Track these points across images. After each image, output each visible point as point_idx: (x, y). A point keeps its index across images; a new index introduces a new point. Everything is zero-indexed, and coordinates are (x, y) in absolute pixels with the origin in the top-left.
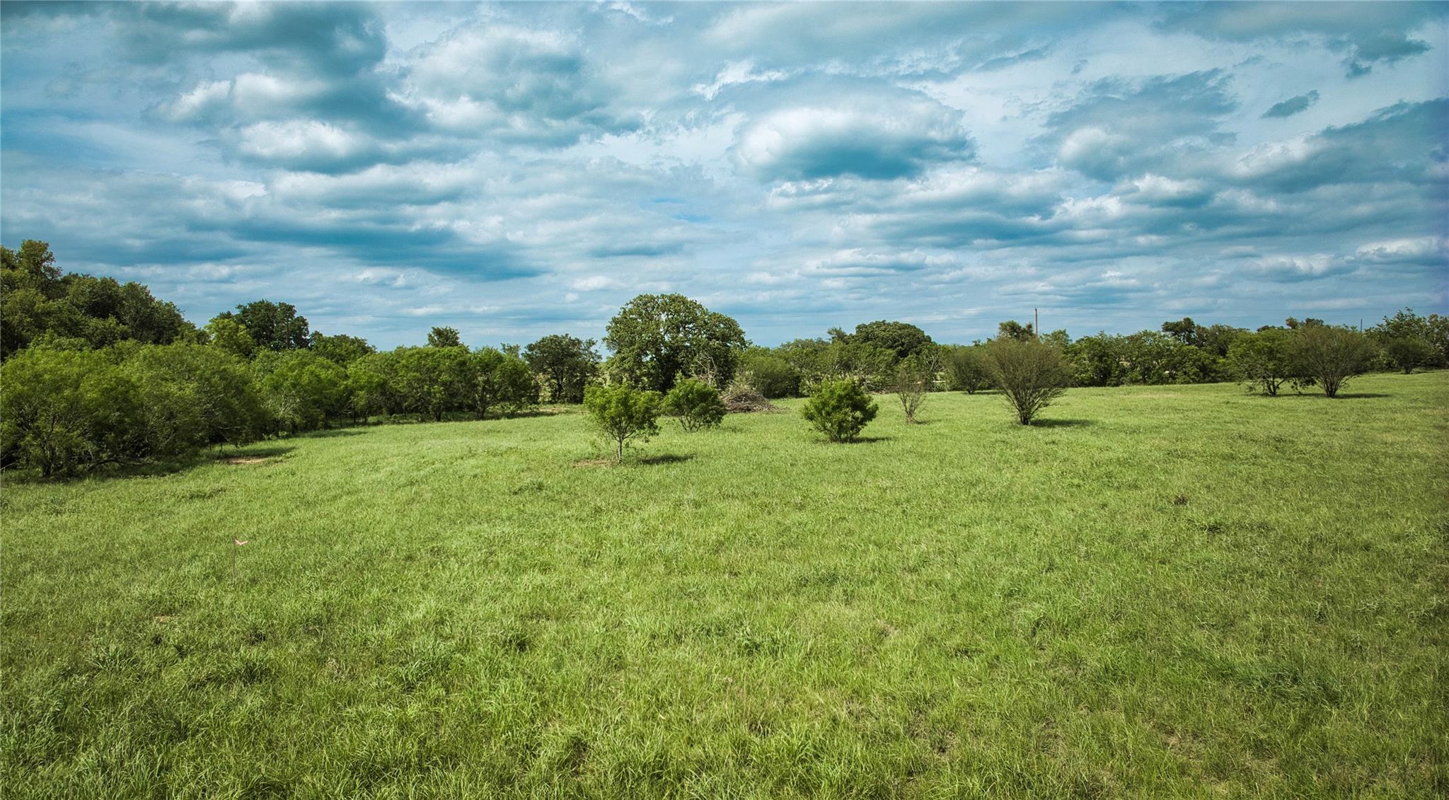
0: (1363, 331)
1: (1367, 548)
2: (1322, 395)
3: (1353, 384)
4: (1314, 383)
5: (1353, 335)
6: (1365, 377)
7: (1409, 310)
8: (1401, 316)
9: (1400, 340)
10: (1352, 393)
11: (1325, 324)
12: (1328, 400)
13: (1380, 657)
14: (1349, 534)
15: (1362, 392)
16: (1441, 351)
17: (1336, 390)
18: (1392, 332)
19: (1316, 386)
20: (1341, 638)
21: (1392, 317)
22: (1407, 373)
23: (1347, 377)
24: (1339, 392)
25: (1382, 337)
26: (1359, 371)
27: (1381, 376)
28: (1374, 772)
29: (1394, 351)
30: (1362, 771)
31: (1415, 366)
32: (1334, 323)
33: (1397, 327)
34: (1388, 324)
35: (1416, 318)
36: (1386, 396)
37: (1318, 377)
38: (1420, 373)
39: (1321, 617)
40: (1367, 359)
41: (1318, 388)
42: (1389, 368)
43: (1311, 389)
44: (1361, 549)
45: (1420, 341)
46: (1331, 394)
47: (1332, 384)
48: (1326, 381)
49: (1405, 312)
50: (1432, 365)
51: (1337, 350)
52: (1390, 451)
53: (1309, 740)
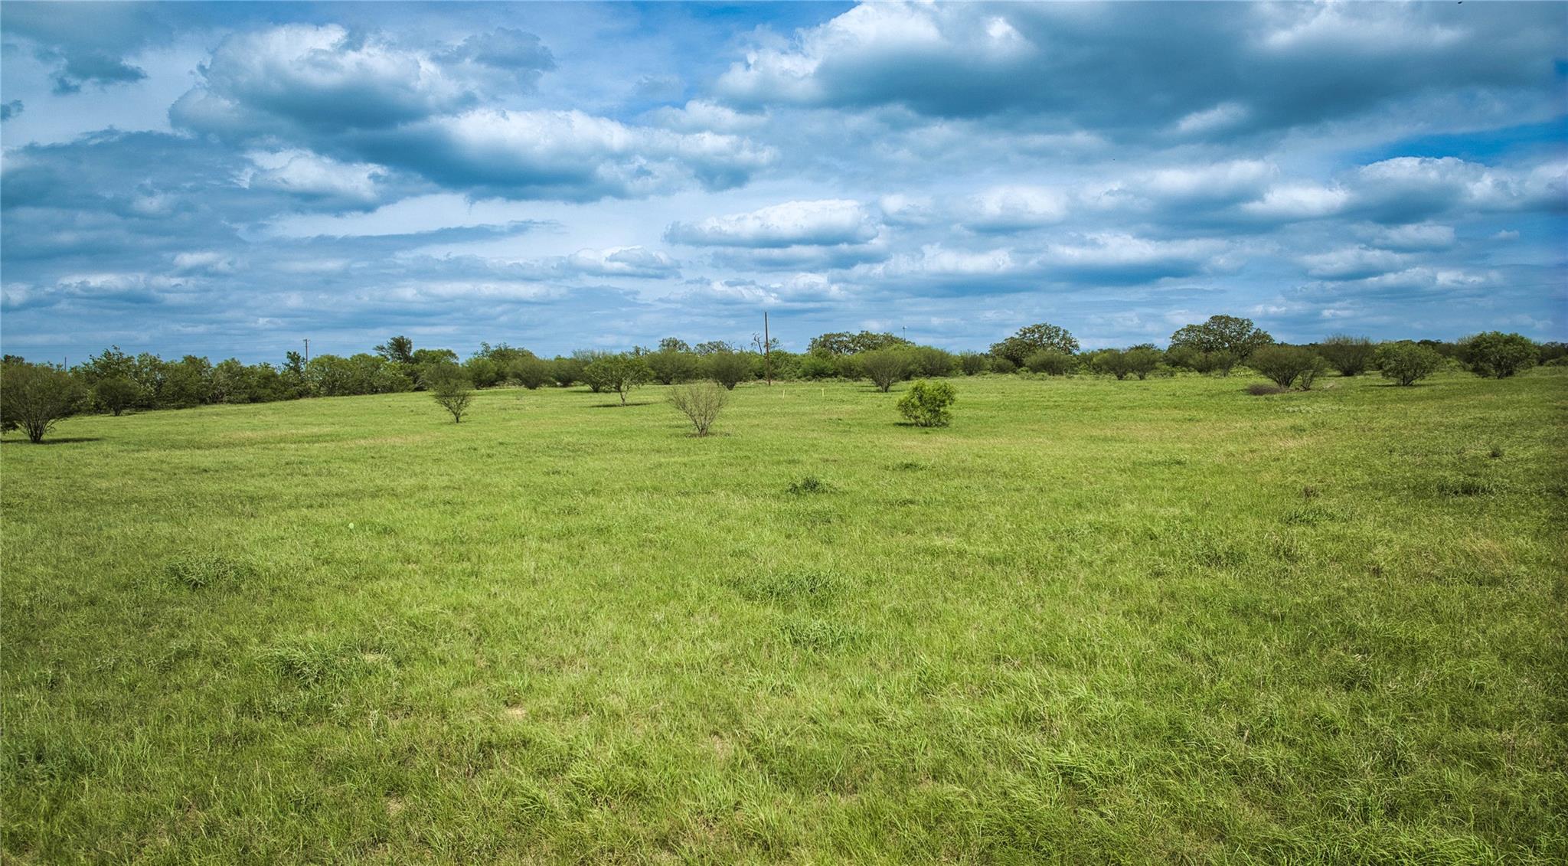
0: (68, 370)
1: (92, 602)
2: (26, 441)
3: (60, 428)
4: (15, 427)
5: (60, 374)
6: (71, 420)
7: (116, 348)
8: (107, 354)
9: (107, 380)
10: (60, 437)
11: (26, 361)
12: (32, 446)
13: (125, 715)
14: (72, 591)
15: (69, 436)
16: (151, 392)
17: (41, 435)
18: (98, 371)
19: (18, 431)
20: (79, 704)
21: (99, 355)
22: (117, 415)
23: (53, 420)
24: (44, 437)
25: (89, 376)
26: (66, 413)
27: (87, 418)
28: (141, 835)
29: (102, 391)
30: (129, 837)
31: (125, 407)
32: (36, 360)
33: (105, 367)
34: (95, 362)
35: (125, 357)
36: (97, 439)
37: (20, 421)
38: (129, 414)
39: (55, 684)
40: (74, 400)
41: (21, 433)
42: (97, 409)
43: (12, 434)
44: (86, 604)
45: (129, 381)
46: (36, 439)
47: (36, 428)
48: (29, 425)
49: (112, 351)
50: (142, 406)
51: (40, 390)
52: (105, 497)
53: (66, 819)
